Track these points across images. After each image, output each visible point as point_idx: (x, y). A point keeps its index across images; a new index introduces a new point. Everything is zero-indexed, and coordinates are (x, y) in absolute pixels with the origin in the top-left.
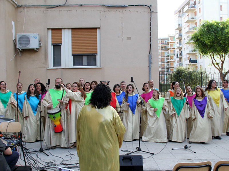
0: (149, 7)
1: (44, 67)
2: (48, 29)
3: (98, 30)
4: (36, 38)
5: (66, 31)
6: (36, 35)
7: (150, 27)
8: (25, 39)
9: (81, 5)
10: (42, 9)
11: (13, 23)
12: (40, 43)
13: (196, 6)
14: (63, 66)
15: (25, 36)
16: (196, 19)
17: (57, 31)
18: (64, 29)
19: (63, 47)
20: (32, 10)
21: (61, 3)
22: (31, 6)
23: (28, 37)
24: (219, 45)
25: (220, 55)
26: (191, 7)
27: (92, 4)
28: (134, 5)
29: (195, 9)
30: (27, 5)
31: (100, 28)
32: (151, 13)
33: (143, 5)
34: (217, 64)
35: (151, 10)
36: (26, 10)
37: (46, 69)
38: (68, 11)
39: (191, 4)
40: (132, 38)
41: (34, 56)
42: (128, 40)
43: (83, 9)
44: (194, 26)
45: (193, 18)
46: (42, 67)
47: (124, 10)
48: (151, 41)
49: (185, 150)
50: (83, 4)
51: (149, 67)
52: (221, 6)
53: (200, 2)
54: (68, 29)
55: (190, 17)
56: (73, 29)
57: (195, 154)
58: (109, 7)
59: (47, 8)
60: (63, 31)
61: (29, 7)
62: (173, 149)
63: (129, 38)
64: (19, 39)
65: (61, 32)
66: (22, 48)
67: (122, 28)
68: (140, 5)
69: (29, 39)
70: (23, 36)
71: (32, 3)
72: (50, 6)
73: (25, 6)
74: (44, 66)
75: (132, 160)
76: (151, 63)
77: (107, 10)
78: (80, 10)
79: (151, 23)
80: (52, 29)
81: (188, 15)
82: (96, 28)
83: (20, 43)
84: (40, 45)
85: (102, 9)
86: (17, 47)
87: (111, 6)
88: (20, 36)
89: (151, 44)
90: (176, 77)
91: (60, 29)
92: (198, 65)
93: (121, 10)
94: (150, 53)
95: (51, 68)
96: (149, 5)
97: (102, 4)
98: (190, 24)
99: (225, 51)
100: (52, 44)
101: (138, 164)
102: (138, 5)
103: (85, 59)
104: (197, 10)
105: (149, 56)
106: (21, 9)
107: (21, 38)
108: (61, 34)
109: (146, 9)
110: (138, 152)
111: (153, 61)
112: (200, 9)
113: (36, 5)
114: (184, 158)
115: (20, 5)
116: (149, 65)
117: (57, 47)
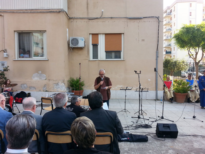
0: (158, 18)
1: (87, 60)
2: (90, 34)
3: (122, 35)
4: (83, 40)
5: (101, 35)
6: (83, 38)
7: (158, 32)
8: (75, 41)
9: (112, 18)
10: (86, 20)
11: (67, 30)
12: (85, 44)
13: (172, 13)
14: (99, 59)
15: (75, 38)
16: (171, 22)
17: (95, 35)
18: (100, 34)
19: (99, 46)
20: (79, 21)
21: (99, 17)
22: (79, 18)
23: (77, 39)
24: (195, 41)
25: (195, 49)
26: (168, 14)
27: (118, 17)
28: (147, 17)
29: (171, 16)
30: (76, 17)
31: (124, 33)
32: (159, 22)
33: (153, 17)
34: (192, 55)
35: (159, 20)
36: (75, 20)
37: (88, 60)
38: (103, 22)
39: (168, 12)
40: (145, 40)
41: (80, 52)
42: (142, 42)
43: (113, 20)
44: (170, 27)
45: (169, 22)
46: (86, 60)
47: (140, 20)
48: (158, 42)
49: (194, 119)
50: (113, 17)
51: (156, 59)
52: (191, 13)
53: (175, 10)
54: (103, 34)
55: (167, 21)
56: (106, 34)
57: (203, 122)
58: (130, 19)
59: (89, 20)
60: (99, 35)
61: (77, 18)
62: (184, 118)
63: (143, 40)
64: (72, 40)
65: (98, 36)
66: (73, 47)
67: (139, 33)
68: (151, 17)
69: (78, 40)
70: (74, 38)
71: (79, 16)
72: (91, 18)
73: (74, 18)
74: (87, 58)
75: (170, 127)
76: (158, 57)
77: (129, 21)
78: (111, 21)
79: (159, 29)
80: (92, 34)
81: (166, 20)
82: (121, 34)
83: (72, 43)
84: (85, 45)
85: (125, 20)
86: (70, 46)
87: (132, 18)
88: (72, 39)
89: (158, 44)
90: (165, 65)
91: (98, 34)
92: (172, 55)
93: (138, 21)
94: (157, 50)
95: (91, 60)
96: (157, 16)
97: (126, 17)
98: (167, 26)
99: (199, 46)
100: (92, 44)
101: (175, 130)
102: (150, 17)
103: (113, 54)
104: (173, 16)
105: (156, 52)
106: (72, 20)
107: (73, 40)
108: (98, 37)
109: (156, 20)
110: (162, 119)
111: (159, 55)
112: (175, 15)
113: (82, 17)
114: (197, 126)
115: (71, 17)
116: (156, 58)
117: (95, 46)
